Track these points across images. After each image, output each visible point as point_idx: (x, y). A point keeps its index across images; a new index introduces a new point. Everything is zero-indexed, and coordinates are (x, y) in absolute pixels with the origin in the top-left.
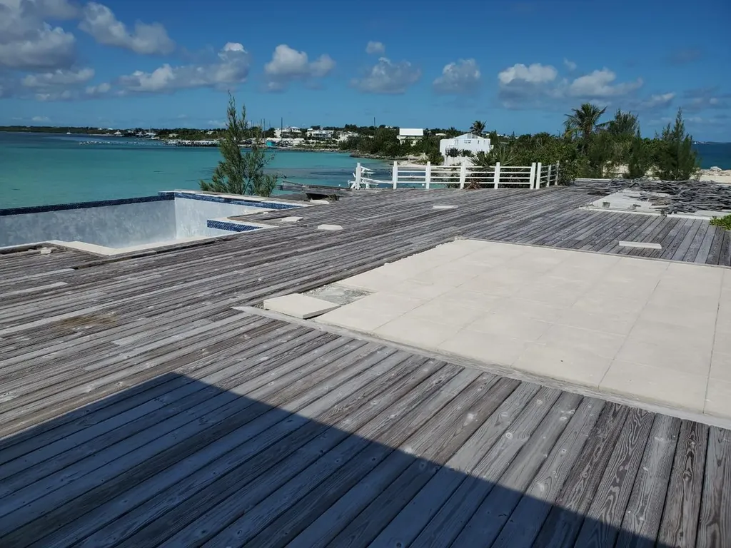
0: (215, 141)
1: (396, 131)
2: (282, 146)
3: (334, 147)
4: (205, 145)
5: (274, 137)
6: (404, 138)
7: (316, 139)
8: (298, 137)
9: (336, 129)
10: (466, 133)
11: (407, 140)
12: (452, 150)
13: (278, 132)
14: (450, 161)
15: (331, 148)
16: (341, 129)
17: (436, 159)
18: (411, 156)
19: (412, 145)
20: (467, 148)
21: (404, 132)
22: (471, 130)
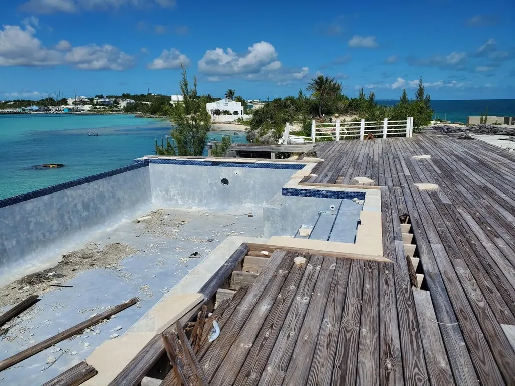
0: (18, 110)
1: (170, 98)
2: (77, 111)
3: (119, 110)
4: (10, 113)
5: (67, 104)
6: (176, 102)
7: (102, 105)
8: (87, 104)
9: (116, 97)
10: (222, 98)
11: (178, 104)
13: (70, 101)
14: (215, 118)
15: (116, 111)
16: (119, 97)
20: (226, 108)
21: (175, 98)
22: (226, 96)
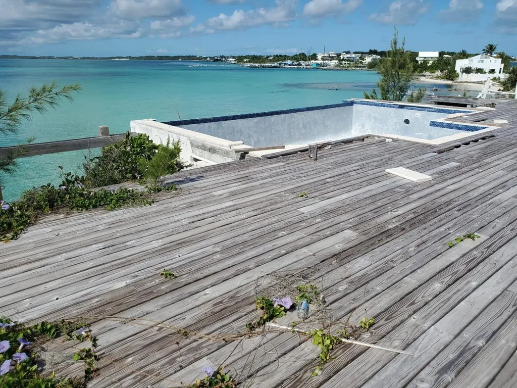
0: (276, 64)
1: (417, 54)
2: (323, 66)
3: (363, 67)
4: (270, 67)
5: (316, 60)
6: (422, 59)
7: (348, 61)
8: (334, 59)
9: (363, 53)
10: (478, 54)
11: (424, 61)
12: (467, 68)
13: (319, 57)
14: (464, 77)
15: (360, 67)
16: (366, 53)
17: (452, 75)
18: (427, 73)
19: (429, 65)
20: (480, 66)
21: (422, 55)
22: (483, 52)
